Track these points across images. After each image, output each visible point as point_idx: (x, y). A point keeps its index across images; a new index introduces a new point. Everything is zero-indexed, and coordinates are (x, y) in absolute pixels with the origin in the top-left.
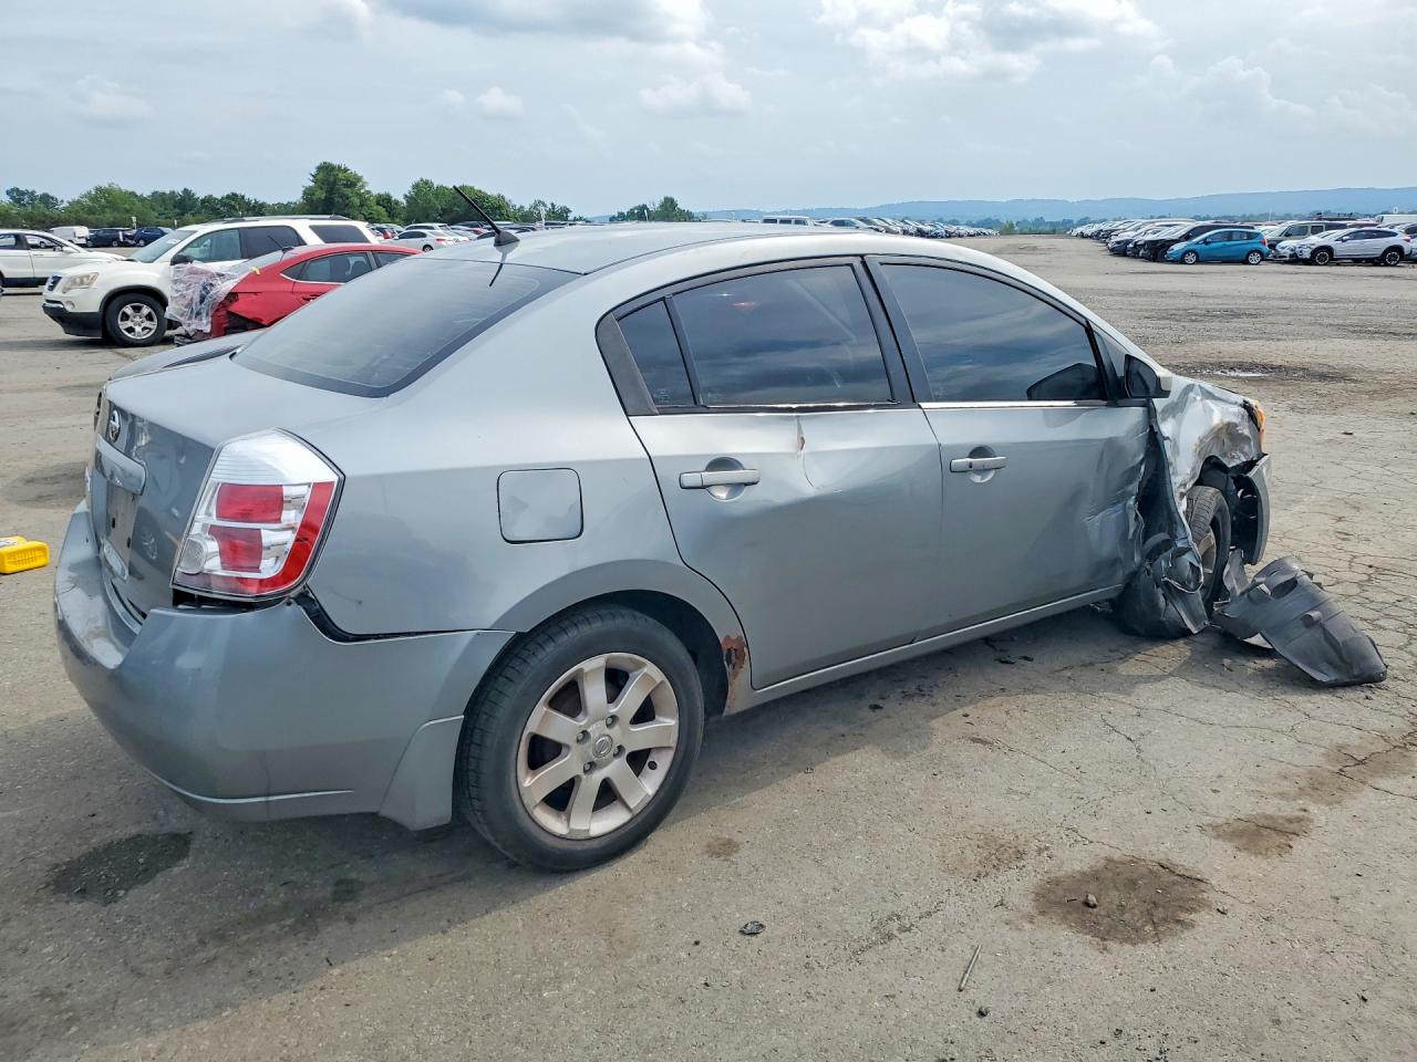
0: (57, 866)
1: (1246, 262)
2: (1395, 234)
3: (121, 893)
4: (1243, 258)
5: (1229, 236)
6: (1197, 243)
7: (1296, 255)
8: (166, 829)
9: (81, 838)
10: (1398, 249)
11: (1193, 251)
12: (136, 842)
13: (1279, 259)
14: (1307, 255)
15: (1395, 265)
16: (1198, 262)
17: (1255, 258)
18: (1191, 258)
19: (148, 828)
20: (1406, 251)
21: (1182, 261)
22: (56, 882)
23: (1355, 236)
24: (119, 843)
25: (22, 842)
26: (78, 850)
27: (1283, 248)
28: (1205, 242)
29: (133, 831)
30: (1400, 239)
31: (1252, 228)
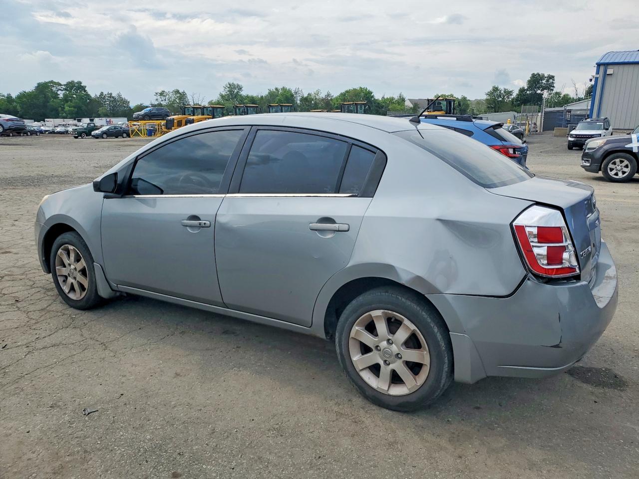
0: (621, 391)
3: (603, 369)
8: (572, 378)
9: (606, 395)
12: (587, 381)
19: (579, 383)
22: (624, 384)
24: (592, 385)
25: (631, 409)
26: (610, 392)
29: (585, 385)
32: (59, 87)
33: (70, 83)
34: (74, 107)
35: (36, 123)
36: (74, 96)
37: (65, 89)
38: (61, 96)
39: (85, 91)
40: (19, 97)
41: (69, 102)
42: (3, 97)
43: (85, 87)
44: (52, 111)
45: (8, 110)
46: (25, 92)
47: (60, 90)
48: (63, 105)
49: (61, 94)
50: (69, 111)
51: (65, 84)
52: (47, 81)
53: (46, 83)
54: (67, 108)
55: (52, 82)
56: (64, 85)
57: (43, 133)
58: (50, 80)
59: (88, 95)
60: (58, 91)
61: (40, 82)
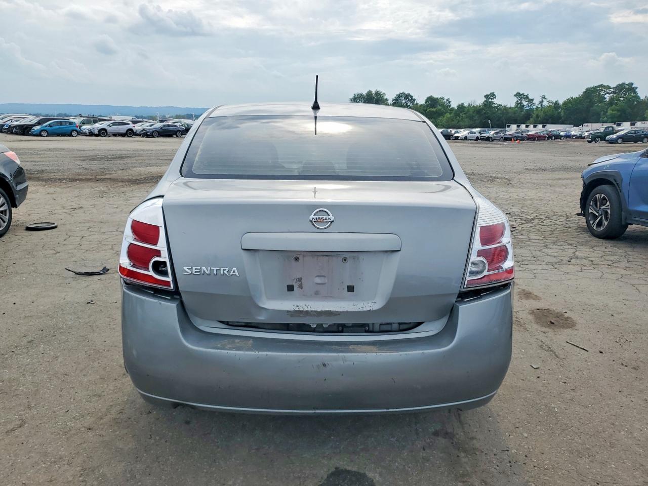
1: (70, 135)
2: (129, 124)
4: (69, 133)
5: (61, 123)
6: (46, 126)
7: (91, 132)
10: (131, 130)
11: (45, 130)
13: (84, 134)
14: (97, 132)
15: (131, 137)
16: (48, 135)
17: (74, 133)
18: (44, 133)
20: (135, 131)
21: (40, 135)
23: (114, 124)
27: (84, 129)
28: (50, 125)
30: (131, 126)
31: (69, 120)
32: (608, 91)
33: (620, 85)
34: (618, 111)
35: (575, 128)
36: (622, 99)
37: (614, 92)
38: (607, 99)
39: (635, 92)
40: (565, 103)
41: (614, 106)
42: (551, 104)
43: (636, 88)
44: (593, 116)
45: (553, 115)
46: (572, 98)
47: (608, 93)
48: (607, 109)
49: (607, 97)
50: (611, 114)
51: (615, 86)
52: (596, 85)
53: (595, 88)
54: (610, 112)
55: (602, 86)
56: (613, 88)
57: (570, 138)
58: (600, 84)
59: (637, 97)
60: (605, 94)
61: (589, 87)
